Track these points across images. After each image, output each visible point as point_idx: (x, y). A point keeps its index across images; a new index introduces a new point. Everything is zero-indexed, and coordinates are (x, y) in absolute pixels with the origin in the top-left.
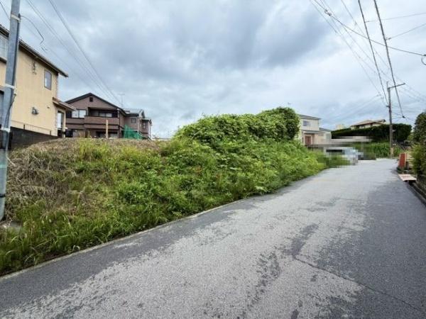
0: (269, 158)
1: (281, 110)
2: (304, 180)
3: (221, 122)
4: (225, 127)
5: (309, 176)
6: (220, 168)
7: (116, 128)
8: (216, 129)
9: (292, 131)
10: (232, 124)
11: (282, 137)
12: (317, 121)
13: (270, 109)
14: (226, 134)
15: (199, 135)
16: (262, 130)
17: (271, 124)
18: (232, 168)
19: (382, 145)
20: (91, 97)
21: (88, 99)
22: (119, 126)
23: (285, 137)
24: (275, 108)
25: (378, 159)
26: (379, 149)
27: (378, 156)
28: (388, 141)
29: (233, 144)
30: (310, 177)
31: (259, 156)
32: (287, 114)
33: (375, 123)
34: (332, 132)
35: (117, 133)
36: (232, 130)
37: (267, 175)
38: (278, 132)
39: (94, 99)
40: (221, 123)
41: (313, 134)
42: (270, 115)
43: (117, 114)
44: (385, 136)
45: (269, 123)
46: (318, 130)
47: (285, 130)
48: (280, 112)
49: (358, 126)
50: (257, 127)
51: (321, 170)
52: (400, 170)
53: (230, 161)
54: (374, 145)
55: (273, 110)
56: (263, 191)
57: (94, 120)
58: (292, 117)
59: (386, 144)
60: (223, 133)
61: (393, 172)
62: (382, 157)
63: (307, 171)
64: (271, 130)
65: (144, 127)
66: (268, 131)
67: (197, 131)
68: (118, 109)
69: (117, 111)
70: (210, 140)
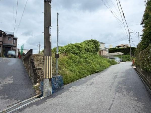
7: (1, 43)
8: (78, 50)
9: (97, 50)
10: (81, 48)
12: (103, 45)
14: (81, 52)
19: (128, 56)
22: (3, 43)
23: (95, 52)
24: (90, 40)
25: (127, 62)
26: (127, 58)
27: (127, 61)
28: (130, 54)
29: (85, 56)
33: (125, 46)
34: (109, 49)
35: (1, 46)
38: (93, 50)
40: (78, 47)
41: (102, 50)
44: (128, 52)
45: (90, 46)
46: (104, 48)
47: (95, 49)
49: (118, 47)
51: (109, 66)
52: (133, 65)
53: (86, 62)
54: (125, 56)
58: (97, 44)
59: (129, 56)
61: (131, 66)
62: (128, 61)
64: (91, 49)
65: (14, 43)
66: (90, 50)
67: (71, 50)
68: (2, 32)
69: (2, 33)
70: (77, 54)
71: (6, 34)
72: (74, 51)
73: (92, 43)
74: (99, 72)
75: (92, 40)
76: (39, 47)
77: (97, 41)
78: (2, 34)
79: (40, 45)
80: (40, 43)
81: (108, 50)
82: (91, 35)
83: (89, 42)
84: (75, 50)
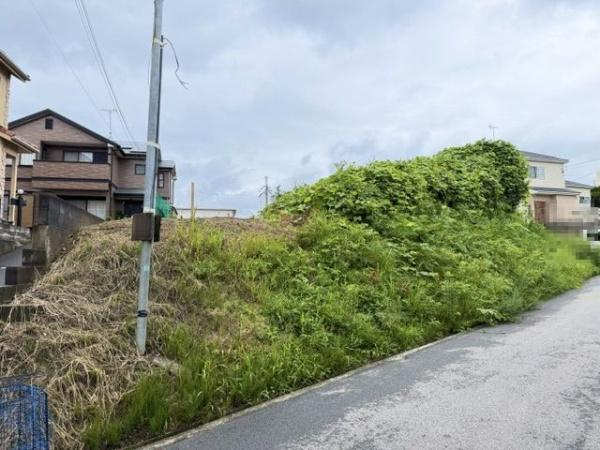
0: (484, 252)
1: (487, 147)
2: (558, 298)
3: (380, 179)
4: (390, 190)
5: (566, 290)
6: (402, 272)
7: (104, 186)
8: (375, 196)
9: (514, 193)
10: (402, 183)
11: (495, 206)
12: (558, 167)
13: (463, 144)
14: (395, 203)
15: (344, 207)
16: (453, 191)
17: (470, 178)
18: (425, 273)
20: (48, 117)
21: (42, 123)
22: (111, 185)
23: (501, 204)
24: (473, 143)
29: (413, 225)
30: (571, 293)
31: (464, 248)
32: (501, 154)
34: (594, 190)
35: (104, 199)
36: (404, 194)
37: (492, 287)
38: (486, 196)
39: (56, 122)
40: (381, 181)
41: (552, 197)
42: (463, 158)
43: (106, 155)
45: (466, 174)
46: (562, 186)
47: (500, 190)
48: (485, 150)
50: (445, 186)
51: (587, 279)
53: (418, 259)
55: (469, 146)
56: (493, 317)
57: (54, 169)
58: (511, 162)
60: (388, 202)
63: (561, 279)
64: (471, 191)
65: (161, 185)
66: (467, 193)
67: (339, 199)
68: (109, 145)
69: (107, 148)
70: (369, 218)
71: (127, 152)
72: (350, 201)
73: (480, 159)
74: (501, 322)
75: (486, 144)
76: (264, 195)
77: (508, 146)
78: (109, 151)
79: (267, 188)
80: (266, 181)
81: (587, 194)
82: (490, 127)
83: (465, 153)
84: (356, 197)
